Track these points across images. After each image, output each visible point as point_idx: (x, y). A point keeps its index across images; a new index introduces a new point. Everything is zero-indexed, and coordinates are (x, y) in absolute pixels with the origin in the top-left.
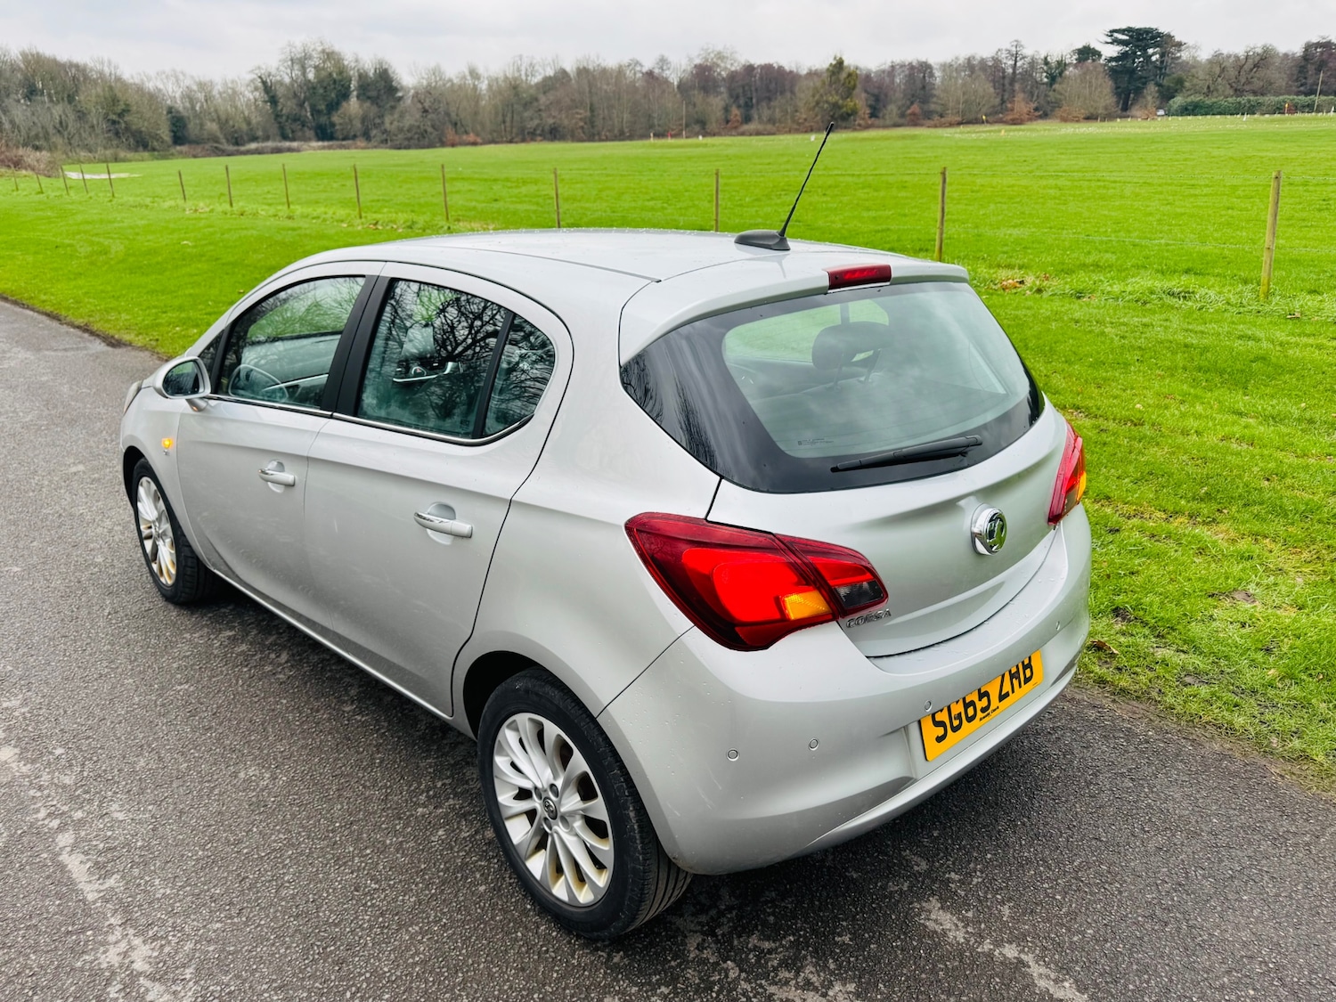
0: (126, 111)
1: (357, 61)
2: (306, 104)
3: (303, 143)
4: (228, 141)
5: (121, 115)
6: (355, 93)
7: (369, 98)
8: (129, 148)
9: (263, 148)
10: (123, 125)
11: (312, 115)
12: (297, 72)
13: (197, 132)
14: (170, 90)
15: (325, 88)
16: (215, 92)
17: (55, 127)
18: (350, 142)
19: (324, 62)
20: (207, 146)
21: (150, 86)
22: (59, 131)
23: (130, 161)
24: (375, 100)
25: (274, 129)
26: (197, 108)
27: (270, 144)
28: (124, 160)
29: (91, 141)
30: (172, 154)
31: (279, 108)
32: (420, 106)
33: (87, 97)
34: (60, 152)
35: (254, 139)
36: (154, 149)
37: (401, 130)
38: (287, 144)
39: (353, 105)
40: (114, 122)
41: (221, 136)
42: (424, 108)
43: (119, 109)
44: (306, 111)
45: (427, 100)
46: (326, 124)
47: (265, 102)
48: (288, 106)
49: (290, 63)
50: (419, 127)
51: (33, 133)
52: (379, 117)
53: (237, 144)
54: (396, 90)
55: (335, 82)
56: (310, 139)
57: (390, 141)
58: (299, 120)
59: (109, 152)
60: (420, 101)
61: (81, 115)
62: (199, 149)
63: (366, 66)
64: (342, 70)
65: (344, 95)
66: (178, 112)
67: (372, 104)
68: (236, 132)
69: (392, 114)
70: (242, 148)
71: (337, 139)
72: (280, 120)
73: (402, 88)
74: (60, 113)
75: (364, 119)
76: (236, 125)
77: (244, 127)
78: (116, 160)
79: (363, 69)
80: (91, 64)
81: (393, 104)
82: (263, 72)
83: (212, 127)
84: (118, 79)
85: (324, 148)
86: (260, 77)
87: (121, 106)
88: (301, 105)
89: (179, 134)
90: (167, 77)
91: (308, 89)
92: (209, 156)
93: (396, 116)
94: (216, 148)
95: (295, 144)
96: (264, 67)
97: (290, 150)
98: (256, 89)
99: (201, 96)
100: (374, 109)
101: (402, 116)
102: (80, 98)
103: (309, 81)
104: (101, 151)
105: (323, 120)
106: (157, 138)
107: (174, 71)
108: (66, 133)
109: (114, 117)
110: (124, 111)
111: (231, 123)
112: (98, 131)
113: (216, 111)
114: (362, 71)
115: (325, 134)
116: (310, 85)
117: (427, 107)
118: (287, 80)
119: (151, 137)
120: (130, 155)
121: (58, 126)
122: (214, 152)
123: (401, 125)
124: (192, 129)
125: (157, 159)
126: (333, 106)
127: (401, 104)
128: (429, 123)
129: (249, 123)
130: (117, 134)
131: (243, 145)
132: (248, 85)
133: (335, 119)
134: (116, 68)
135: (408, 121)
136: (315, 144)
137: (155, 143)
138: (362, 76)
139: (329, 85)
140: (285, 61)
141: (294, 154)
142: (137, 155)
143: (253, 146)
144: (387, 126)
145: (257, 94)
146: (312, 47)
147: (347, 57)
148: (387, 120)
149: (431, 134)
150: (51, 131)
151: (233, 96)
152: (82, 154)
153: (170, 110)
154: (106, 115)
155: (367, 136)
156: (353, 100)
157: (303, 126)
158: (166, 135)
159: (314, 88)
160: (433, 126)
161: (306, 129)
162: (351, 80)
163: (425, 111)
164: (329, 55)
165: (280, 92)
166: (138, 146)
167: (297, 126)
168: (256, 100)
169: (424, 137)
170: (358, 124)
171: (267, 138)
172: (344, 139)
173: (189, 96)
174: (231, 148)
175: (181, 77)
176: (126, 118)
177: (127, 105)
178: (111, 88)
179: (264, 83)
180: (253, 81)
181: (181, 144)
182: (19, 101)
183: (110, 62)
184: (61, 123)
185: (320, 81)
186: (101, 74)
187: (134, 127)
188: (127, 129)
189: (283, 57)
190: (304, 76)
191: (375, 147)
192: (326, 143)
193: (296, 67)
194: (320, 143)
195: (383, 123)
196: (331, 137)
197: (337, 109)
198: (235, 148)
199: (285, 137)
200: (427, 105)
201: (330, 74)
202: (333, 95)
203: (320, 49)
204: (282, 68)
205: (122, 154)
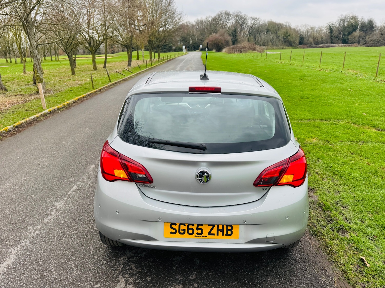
0: (289, 36)
1: (362, 19)
2: (342, 33)
3: (336, 44)
4: (314, 43)
5: (287, 37)
6: (359, 29)
7: (363, 30)
8: (287, 46)
9: (324, 46)
10: (287, 40)
11: (343, 36)
12: (341, 23)
13: (306, 41)
14: (303, 30)
15: (349, 28)
16: (315, 30)
17: (270, 40)
18: (352, 44)
19: (351, 20)
20: (308, 45)
21: (298, 29)
22: (271, 41)
23: (286, 49)
24: (365, 31)
25: (329, 41)
26: (309, 35)
27: (327, 45)
28: (285, 49)
29: (278, 44)
30: (298, 47)
31: (333, 34)
32: (380, 33)
33: (281, 33)
34: (269, 47)
35: (322, 43)
36: (293, 46)
37: (371, 40)
38: (332, 45)
39: (357, 33)
40: (285, 39)
41: (313, 42)
42: (382, 33)
43: (287, 35)
44: (341, 35)
45: (384, 31)
46: (346, 39)
47: (329, 32)
48: (335, 33)
49: (340, 21)
50: (378, 39)
51: (265, 42)
52: (365, 36)
53: (317, 45)
54: (374, 27)
55: (353, 26)
56: (339, 43)
57: (366, 44)
58: (338, 38)
59: (282, 47)
60: (381, 31)
61: (278, 37)
62: (305, 46)
63: (365, 20)
64: (356, 22)
65: (355, 30)
66: (303, 36)
67: (363, 32)
68: (317, 41)
69: (370, 35)
70: (318, 46)
71: (349, 43)
72: (332, 38)
73: (376, 27)
74: (273, 36)
75: (359, 37)
76: (318, 39)
77: (320, 40)
78: (283, 49)
79: (364, 21)
80: (284, 23)
81: (371, 32)
82: (331, 23)
83: (311, 40)
84: (290, 28)
85: (343, 46)
86: (329, 25)
87: (288, 34)
88: (340, 33)
89: (301, 42)
90: (303, 26)
91: (344, 28)
92: (308, 48)
93: (371, 36)
94: (310, 46)
95: (334, 45)
96: (331, 22)
97: (332, 46)
98: (327, 29)
99: (311, 31)
100: (364, 34)
101: (373, 36)
102: (279, 32)
103: (345, 26)
104: (280, 46)
105: (346, 37)
106: (295, 43)
107: (306, 24)
108: (272, 42)
109: (285, 37)
110: (288, 36)
111: (317, 39)
112: (280, 41)
113: (313, 35)
114: (363, 22)
115: (345, 42)
116: (344, 27)
117: (383, 33)
118: (338, 26)
119: (294, 43)
120: (287, 47)
121: (271, 40)
122: (309, 47)
123: (372, 39)
124: (305, 40)
125: (293, 49)
126: (350, 33)
127: (374, 32)
128: (382, 38)
129: (322, 38)
130: (285, 42)
131: (318, 45)
132: (325, 28)
133: (350, 37)
134: (290, 24)
135: (375, 38)
136: (340, 45)
137: (294, 44)
138: (363, 24)
139: (351, 27)
140: (339, 20)
141: (333, 48)
142: (288, 48)
143: (321, 45)
144: (367, 39)
145: (327, 30)
146: (349, 15)
147: (359, 18)
148: (367, 37)
149: (382, 42)
150: (269, 41)
151: (320, 30)
152: (275, 47)
153: (301, 35)
154: (284, 37)
155: (359, 42)
156: (358, 31)
157: (339, 39)
158: (297, 42)
159: (345, 28)
160: (383, 39)
161: (339, 40)
162: (358, 25)
163: (382, 34)
164: (353, 18)
165: (334, 29)
166: (289, 45)
167: (337, 39)
168: (327, 32)
169: (379, 43)
170: (357, 39)
171: (327, 43)
172: (351, 43)
173: (307, 31)
174: (315, 46)
175: (307, 26)
176: (288, 38)
177: (290, 34)
178: (287, 30)
179: (330, 27)
180: (327, 26)
181: (301, 45)
182: (264, 34)
183: (289, 23)
184: (272, 39)
185: (348, 25)
186: (286, 26)
187: (290, 40)
188: (288, 41)
189: (338, 19)
190: (343, 25)
191: (360, 46)
192: (344, 45)
193: (342, 22)
194: (342, 45)
195: (365, 38)
196: (347, 43)
197: (351, 34)
198: (316, 46)
199: (332, 43)
200: (383, 32)
201: (352, 23)
202: (351, 30)
203: (351, 16)
204: (337, 22)
205: (285, 47)
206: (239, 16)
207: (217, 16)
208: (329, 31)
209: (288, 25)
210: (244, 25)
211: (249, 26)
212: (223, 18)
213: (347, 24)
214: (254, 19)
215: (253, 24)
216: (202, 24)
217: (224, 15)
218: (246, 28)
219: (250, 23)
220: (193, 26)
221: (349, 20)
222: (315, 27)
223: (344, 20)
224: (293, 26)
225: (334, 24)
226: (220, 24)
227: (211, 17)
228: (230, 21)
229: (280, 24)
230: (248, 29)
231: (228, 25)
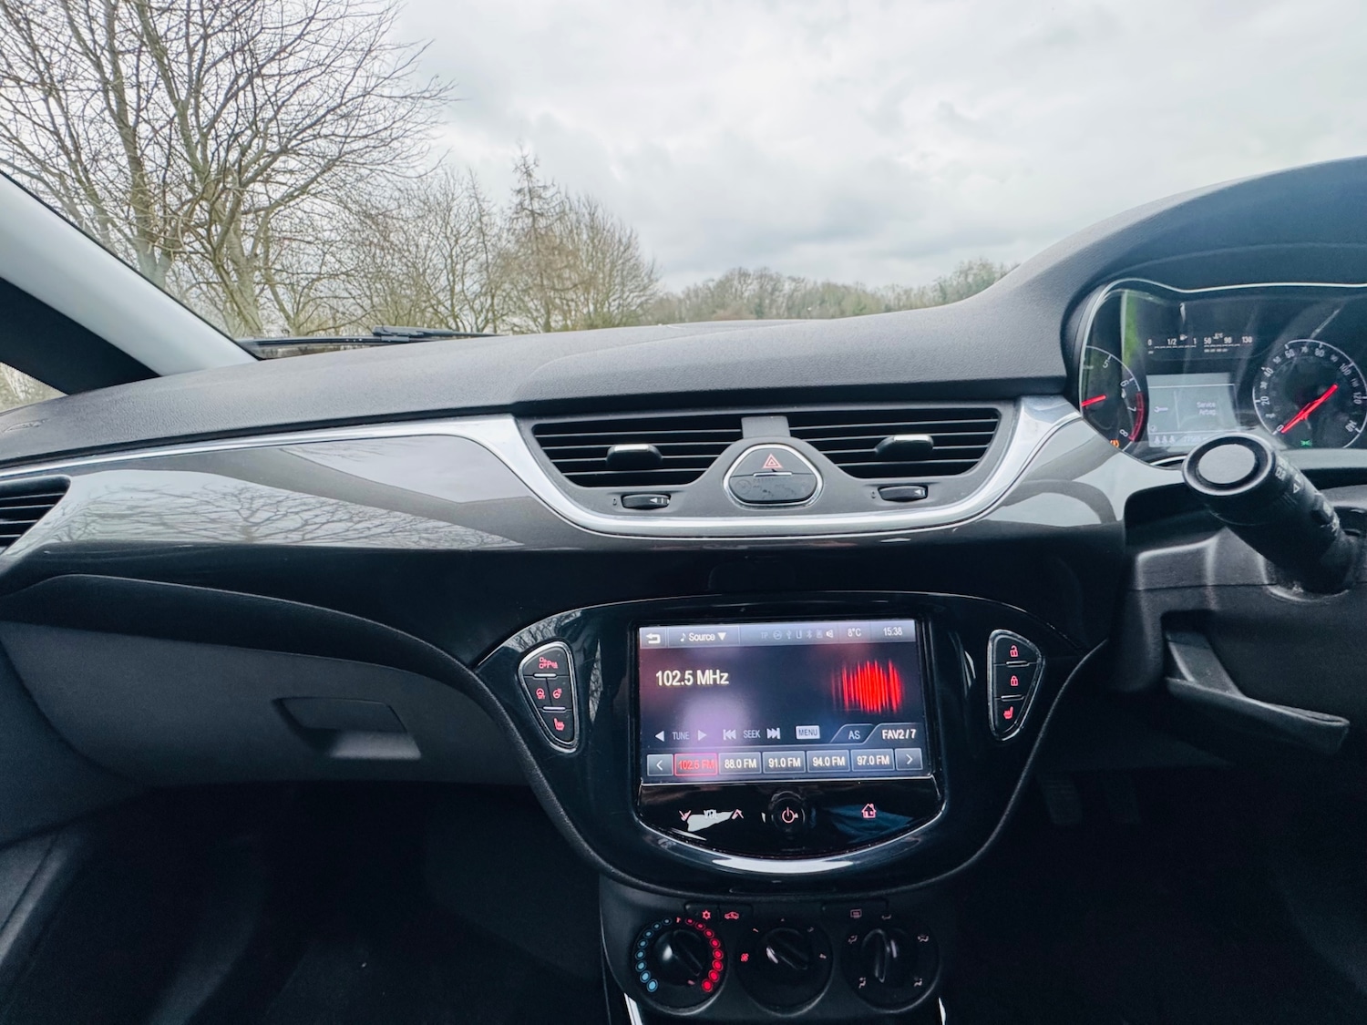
206: (766, 276)
207: (723, 279)
208: (940, 295)
209: (859, 288)
210: (777, 293)
211: (784, 295)
212: (736, 282)
213: (973, 280)
214: (794, 280)
215: (795, 290)
216: (697, 296)
217: (737, 277)
218: (780, 299)
219: (787, 287)
220: (680, 301)
221: (975, 271)
222: (911, 289)
223: (965, 273)
224: (870, 288)
225: (948, 279)
226: (731, 294)
227: (713, 280)
228: (750, 287)
229: (845, 287)
230: (785, 301)
231: (746, 294)
